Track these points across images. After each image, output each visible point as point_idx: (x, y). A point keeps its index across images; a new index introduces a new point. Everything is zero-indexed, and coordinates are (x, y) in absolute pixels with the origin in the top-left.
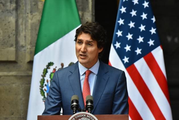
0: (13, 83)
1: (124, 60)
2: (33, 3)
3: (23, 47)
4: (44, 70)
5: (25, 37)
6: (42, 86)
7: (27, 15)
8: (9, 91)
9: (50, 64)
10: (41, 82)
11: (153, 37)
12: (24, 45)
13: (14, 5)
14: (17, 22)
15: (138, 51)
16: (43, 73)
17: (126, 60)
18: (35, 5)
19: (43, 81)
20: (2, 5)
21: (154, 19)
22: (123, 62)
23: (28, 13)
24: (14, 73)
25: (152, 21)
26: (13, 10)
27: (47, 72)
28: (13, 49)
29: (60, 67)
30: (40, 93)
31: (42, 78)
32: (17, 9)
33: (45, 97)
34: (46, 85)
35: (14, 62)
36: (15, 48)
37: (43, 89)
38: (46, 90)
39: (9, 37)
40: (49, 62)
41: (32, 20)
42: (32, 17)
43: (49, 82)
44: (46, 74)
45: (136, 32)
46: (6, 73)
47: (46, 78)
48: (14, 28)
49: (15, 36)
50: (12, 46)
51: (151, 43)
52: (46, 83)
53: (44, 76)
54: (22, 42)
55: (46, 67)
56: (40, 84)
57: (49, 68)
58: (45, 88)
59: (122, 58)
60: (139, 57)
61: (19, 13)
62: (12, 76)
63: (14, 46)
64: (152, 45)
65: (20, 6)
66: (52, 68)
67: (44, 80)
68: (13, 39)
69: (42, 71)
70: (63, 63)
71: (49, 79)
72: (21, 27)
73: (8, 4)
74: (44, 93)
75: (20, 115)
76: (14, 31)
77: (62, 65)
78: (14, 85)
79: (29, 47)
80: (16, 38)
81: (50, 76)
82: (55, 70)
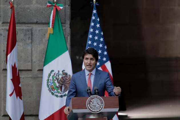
0: (30, 81)
2: (40, 40)
3: (35, 62)
4: (49, 74)
5: (36, 57)
6: (48, 83)
7: (37, 46)
8: (28, 85)
9: (52, 71)
10: (47, 80)
11: (105, 56)
12: (35, 61)
13: (30, 41)
14: (32, 49)
15: (98, 64)
16: (49, 75)
18: (41, 40)
19: (48, 80)
20: (24, 40)
21: (106, 47)
23: (37, 45)
24: (30, 76)
25: (105, 48)
26: (30, 43)
27: (50, 75)
28: (30, 63)
29: (58, 72)
30: (47, 86)
31: (48, 78)
32: (32, 43)
33: (49, 88)
34: (50, 82)
35: (31, 70)
36: (31, 63)
37: (49, 84)
38: (50, 85)
39: (28, 57)
40: (52, 70)
41: (39, 48)
42: (40, 47)
43: (52, 81)
44: (50, 76)
46: (26, 76)
47: (50, 79)
48: (31, 53)
49: (31, 57)
50: (29, 62)
51: (105, 59)
52: (50, 81)
53: (49, 77)
54: (34, 60)
55: (50, 73)
56: (47, 82)
57: (52, 73)
58: (49, 83)
61: (33, 44)
62: (29, 77)
63: (31, 62)
64: (105, 61)
65: (33, 41)
66: (53, 73)
67: (49, 79)
68: (30, 58)
69: (48, 75)
71: (52, 79)
72: (34, 52)
73: (27, 40)
74: (49, 86)
75: (34, 98)
76: (30, 54)
77: (59, 71)
78: (31, 82)
79: (38, 62)
80: (32, 57)
81: (52, 77)
82: (55, 74)
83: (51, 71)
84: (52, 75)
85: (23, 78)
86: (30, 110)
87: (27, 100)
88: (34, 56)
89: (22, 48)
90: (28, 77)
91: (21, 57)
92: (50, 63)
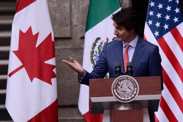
0: (69, 55)
1: (155, 34)
3: (76, 26)
4: (93, 44)
5: (78, 18)
6: (92, 56)
9: (98, 39)
10: (91, 53)
11: (177, 15)
12: (77, 25)
14: (71, 7)
15: (166, 27)
16: (93, 46)
17: (157, 34)
19: (92, 52)
22: (155, 35)
24: (70, 47)
25: (177, 2)
27: (95, 45)
28: (68, 28)
29: (106, 41)
30: (90, 61)
31: (92, 50)
33: (94, 65)
34: (95, 55)
35: (70, 38)
36: (70, 27)
37: (93, 58)
38: (95, 60)
39: (65, 19)
40: (97, 37)
41: (82, 5)
42: (83, 3)
43: (98, 53)
44: (95, 47)
45: (164, 12)
46: (63, 47)
47: (95, 50)
49: (69, 18)
50: (67, 25)
51: (176, 20)
52: (95, 53)
53: (93, 48)
54: (75, 22)
55: (95, 42)
56: (90, 55)
57: (98, 42)
58: (94, 57)
59: (153, 32)
60: (167, 31)
62: (69, 49)
63: (69, 26)
64: (176, 22)
66: (99, 42)
67: (94, 51)
68: (68, 20)
70: (108, 37)
71: (98, 51)
72: (74, 11)
74: (94, 61)
75: (76, 79)
76: (69, 14)
77: (108, 39)
79: (81, 26)
80: (71, 19)
81: (99, 48)
82: (102, 43)
83: (96, 39)
84: (98, 44)
85: (58, 51)
86: (70, 98)
87: (65, 82)
88: (75, 16)
89: (55, 5)
90: (66, 49)
91: (55, 18)
92: (94, 27)
